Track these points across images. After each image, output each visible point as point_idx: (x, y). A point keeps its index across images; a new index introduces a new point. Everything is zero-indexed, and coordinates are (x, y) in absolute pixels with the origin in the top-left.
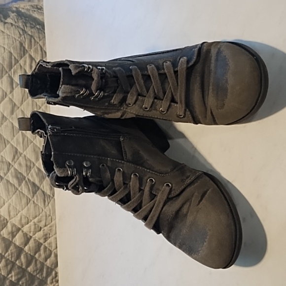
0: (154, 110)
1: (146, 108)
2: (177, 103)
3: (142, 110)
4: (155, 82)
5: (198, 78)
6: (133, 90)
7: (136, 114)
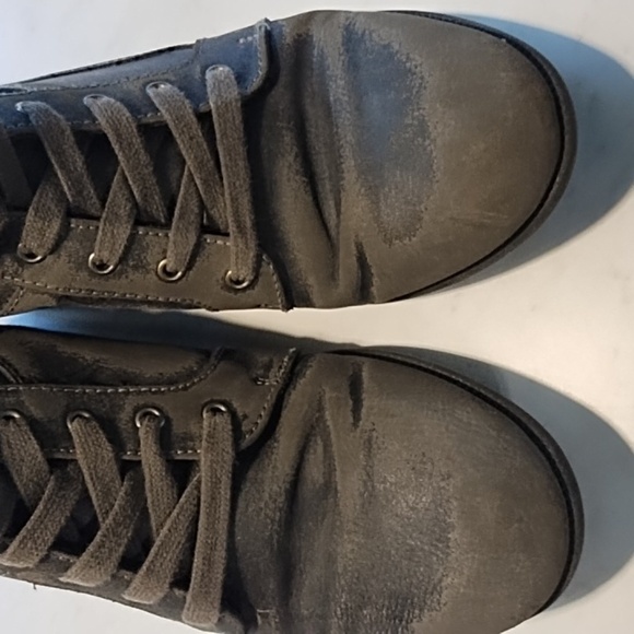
0: (135, 268)
1: (103, 266)
2: (227, 235)
3: (84, 275)
4: (130, 160)
5: (288, 138)
6: (44, 198)
7: (60, 292)
